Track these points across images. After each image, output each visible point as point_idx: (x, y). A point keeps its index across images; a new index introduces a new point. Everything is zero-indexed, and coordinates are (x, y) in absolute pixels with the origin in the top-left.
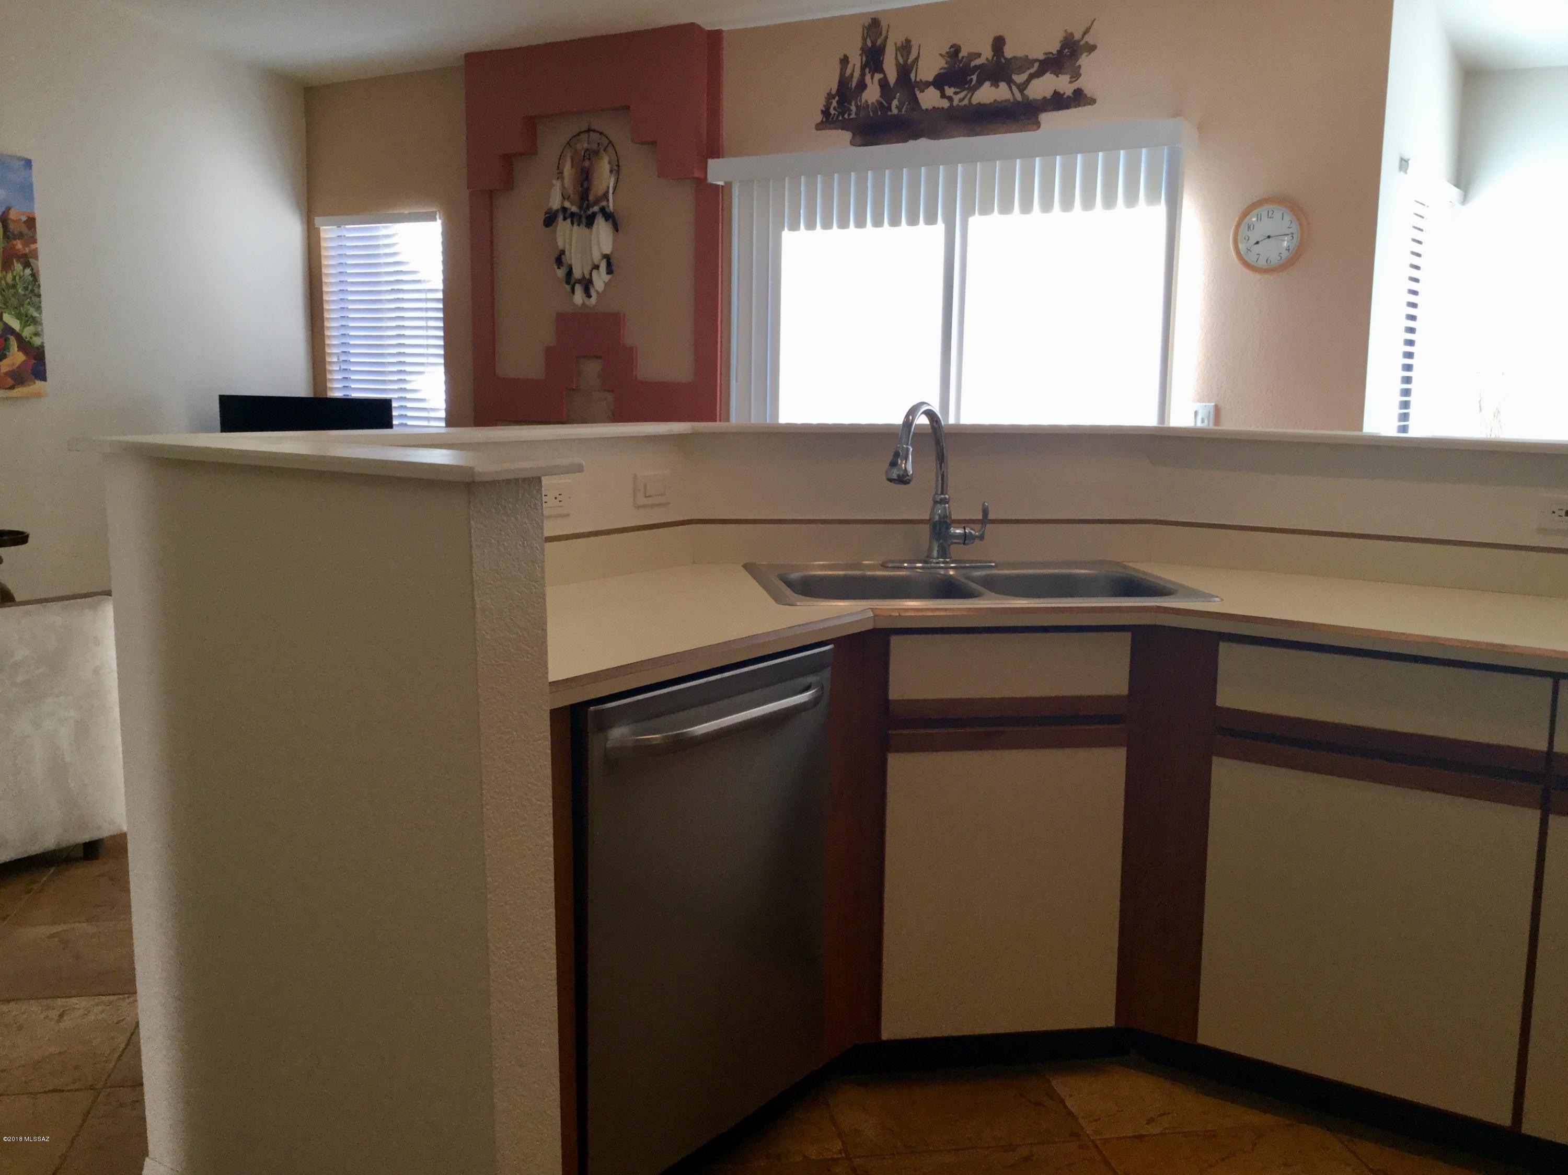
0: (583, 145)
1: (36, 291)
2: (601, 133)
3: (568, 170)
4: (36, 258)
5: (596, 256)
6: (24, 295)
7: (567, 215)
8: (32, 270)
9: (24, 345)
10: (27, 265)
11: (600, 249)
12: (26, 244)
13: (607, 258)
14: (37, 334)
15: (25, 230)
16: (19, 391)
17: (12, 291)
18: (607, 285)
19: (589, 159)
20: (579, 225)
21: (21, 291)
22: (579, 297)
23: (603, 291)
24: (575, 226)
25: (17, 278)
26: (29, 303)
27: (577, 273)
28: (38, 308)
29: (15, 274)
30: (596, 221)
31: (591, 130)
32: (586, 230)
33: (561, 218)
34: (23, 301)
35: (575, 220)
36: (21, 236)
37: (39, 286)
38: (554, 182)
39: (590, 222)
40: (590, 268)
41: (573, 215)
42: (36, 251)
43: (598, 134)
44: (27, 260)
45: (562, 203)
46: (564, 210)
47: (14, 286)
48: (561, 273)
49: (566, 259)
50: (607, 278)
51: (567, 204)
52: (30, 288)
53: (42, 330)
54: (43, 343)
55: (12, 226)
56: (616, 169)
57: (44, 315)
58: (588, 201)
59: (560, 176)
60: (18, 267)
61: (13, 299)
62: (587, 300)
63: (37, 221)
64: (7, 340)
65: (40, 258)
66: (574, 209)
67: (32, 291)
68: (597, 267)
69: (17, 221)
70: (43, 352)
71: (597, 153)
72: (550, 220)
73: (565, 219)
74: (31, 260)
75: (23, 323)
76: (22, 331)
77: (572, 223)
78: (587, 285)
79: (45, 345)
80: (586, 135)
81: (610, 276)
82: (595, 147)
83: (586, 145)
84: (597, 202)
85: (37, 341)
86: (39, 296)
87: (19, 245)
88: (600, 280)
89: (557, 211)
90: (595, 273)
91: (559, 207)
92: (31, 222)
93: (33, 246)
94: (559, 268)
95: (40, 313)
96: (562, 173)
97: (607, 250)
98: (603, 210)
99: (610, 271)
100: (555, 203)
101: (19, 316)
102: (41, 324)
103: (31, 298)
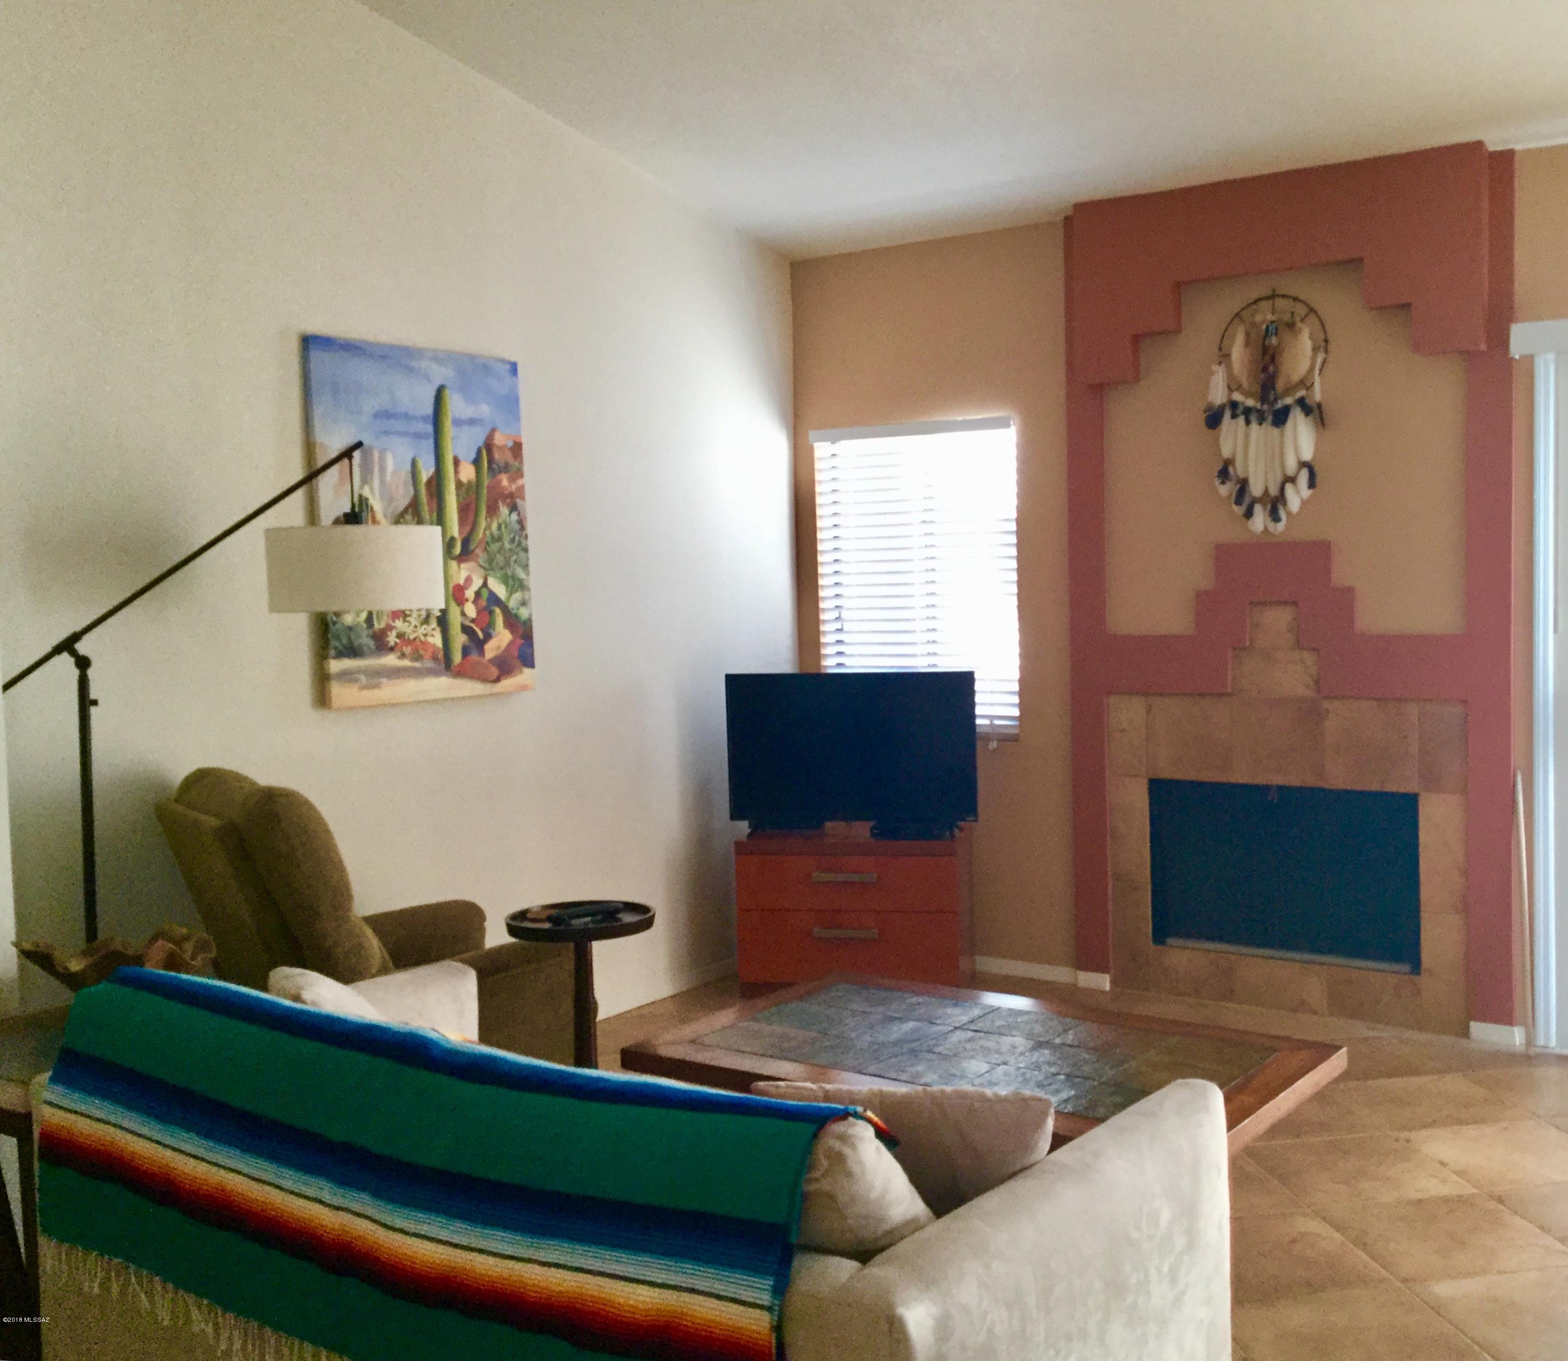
0: (1264, 315)
1: (523, 545)
2: (1295, 299)
3: (1238, 352)
4: (523, 498)
5: (1291, 465)
6: (510, 550)
7: (1238, 412)
8: (519, 514)
9: (512, 621)
10: (514, 508)
11: (1297, 453)
12: (512, 480)
13: (1308, 466)
14: (524, 603)
15: (510, 460)
16: (507, 683)
17: (497, 545)
18: (1304, 503)
19: (1276, 334)
20: (1260, 424)
21: (507, 546)
22: (1260, 520)
23: (1298, 513)
24: (1254, 426)
25: (503, 526)
26: (516, 561)
27: (1256, 489)
28: (526, 567)
29: (500, 521)
30: (1291, 417)
31: (1278, 296)
32: (1276, 431)
33: (1228, 414)
34: (509, 557)
35: (1253, 418)
36: (506, 468)
37: (526, 537)
38: (1215, 368)
39: (1280, 418)
40: (1279, 478)
41: (1247, 411)
42: (521, 489)
43: (1291, 300)
44: (513, 501)
45: (1229, 395)
46: (1234, 405)
47: (500, 539)
48: (1225, 490)
49: (1239, 469)
50: (1306, 493)
51: (1237, 397)
52: (517, 538)
53: (530, 598)
54: (530, 615)
55: (497, 455)
56: (1323, 344)
57: (532, 576)
58: (1275, 390)
59: (1224, 357)
60: (504, 510)
61: (498, 556)
62: (1271, 526)
63: (524, 447)
64: (491, 613)
65: (527, 497)
66: (1250, 402)
67: (520, 543)
68: (1292, 480)
69: (501, 448)
70: (531, 628)
71: (1291, 326)
72: (1214, 419)
73: (1234, 416)
74: (518, 501)
75: (509, 589)
76: (509, 598)
77: (1248, 422)
78: (1275, 504)
79: (534, 618)
80: (1271, 302)
81: (1310, 492)
82: (1286, 317)
83: (1270, 317)
84: (1288, 391)
85: (524, 613)
86: (526, 550)
87: (504, 480)
88: (1295, 498)
89: (1222, 409)
90: (1289, 488)
91: (1225, 400)
92: (517, 449)
93: (520, 482)
94: (1223, 483)
95: (528, 575)
96: (1228, 356)
97: (1307, 456)
98: (1301, 402)
99: (1312, 484)
100: (1218, 395)
101: (505, 580)
102: (529, 590)
103: (517, 554)
